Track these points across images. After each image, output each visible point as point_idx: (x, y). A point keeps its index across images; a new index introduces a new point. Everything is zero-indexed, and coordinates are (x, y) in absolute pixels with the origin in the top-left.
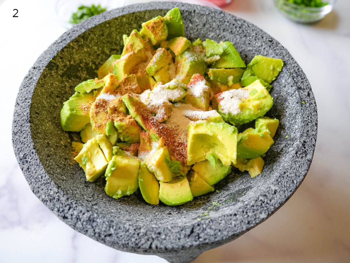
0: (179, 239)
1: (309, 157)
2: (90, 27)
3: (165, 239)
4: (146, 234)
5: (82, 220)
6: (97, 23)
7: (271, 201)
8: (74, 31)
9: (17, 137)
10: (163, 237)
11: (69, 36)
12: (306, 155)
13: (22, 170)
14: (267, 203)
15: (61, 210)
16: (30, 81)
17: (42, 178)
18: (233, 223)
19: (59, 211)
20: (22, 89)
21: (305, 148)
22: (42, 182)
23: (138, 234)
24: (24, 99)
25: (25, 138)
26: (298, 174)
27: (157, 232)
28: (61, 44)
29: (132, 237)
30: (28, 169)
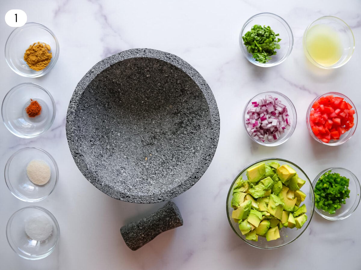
0: (73, 149)
1: (122, 199)
2: (183, 69)
3: (72, 144)
4: (72, 136)
5: (71, 109)
6: (187, 73)
7: (97, 183)
8: (178, 61)
9: (101, 63)
10: (72, 143)
11: (173, 60)
12: (123, 198)
13: (86, 74)
14: (95, 182)
15: (73, 99)
16: (135, 54)
17: (85, 85)
18: (84, 169)
19: (73, 98)
20: (129, 51)
21: (126, 197)
22: (83, 86)
23: (71, 133)
24: (123, 56)
25: (102, 67)
26: (111, 194)
27: (74, 140)
28: (166, 58)
29: (69, 131)
30: (87, 77)
